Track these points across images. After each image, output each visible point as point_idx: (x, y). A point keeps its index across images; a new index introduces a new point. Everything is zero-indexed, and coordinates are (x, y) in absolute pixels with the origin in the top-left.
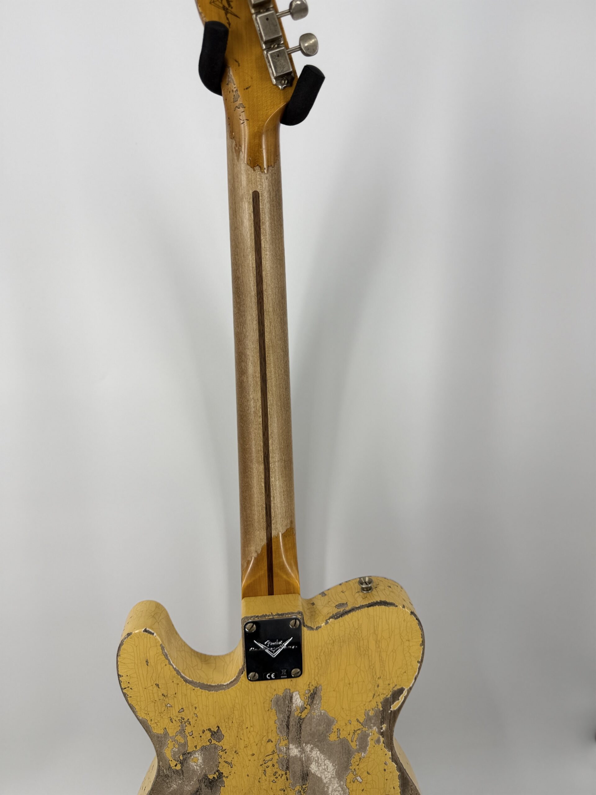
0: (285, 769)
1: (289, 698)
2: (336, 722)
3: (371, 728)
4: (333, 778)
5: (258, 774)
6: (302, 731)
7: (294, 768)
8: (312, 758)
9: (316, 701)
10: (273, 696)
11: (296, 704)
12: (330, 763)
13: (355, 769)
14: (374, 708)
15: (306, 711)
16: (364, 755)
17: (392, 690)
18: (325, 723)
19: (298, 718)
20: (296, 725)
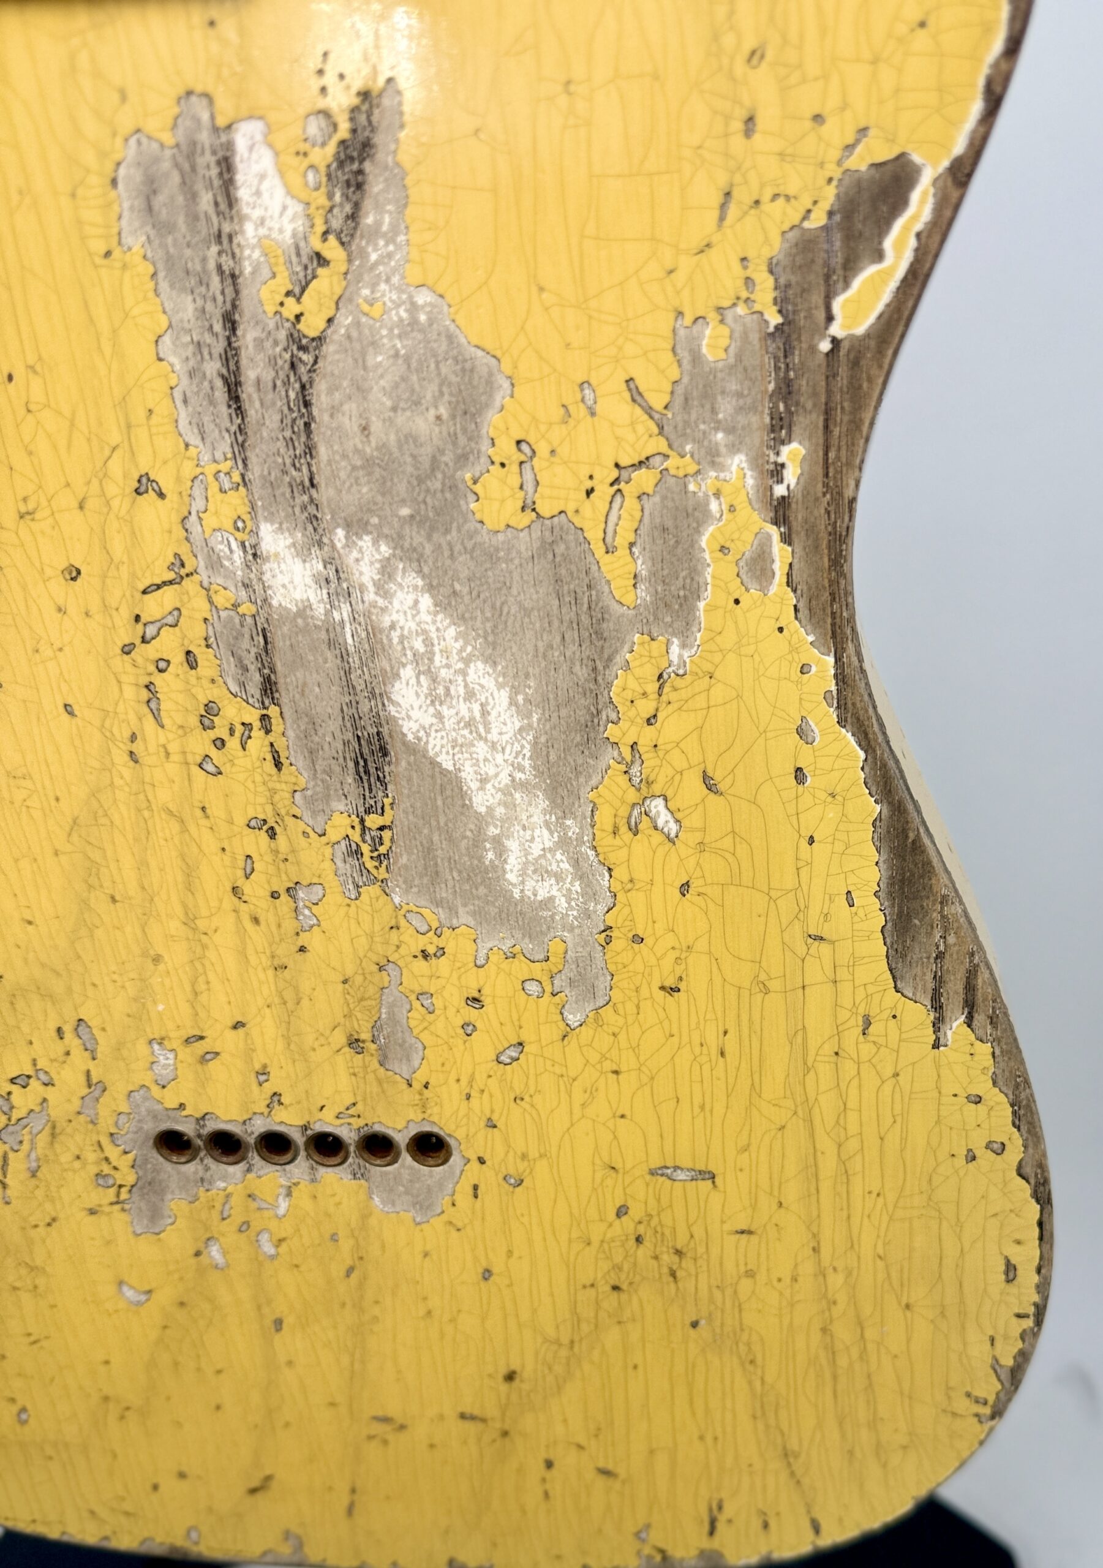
0: (258, 695)
1: (214, 171)
2: (506, 384)
3: (713, 464)
4: (524, 786)
5: (121, 708)
6: (316, 438)
7: (303, 694)
8: (395, 636)
9: (379, 208)
10: (119, 141)
11: (262, 221)
12: (500, 686)
13: (633, 746)
14: (726, 303)
15: (326, 283)
16: (680, 656)
17: (837, 174)
18: (442, 394)
19: (282, 335)
20: (279, 383)
